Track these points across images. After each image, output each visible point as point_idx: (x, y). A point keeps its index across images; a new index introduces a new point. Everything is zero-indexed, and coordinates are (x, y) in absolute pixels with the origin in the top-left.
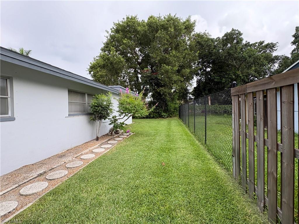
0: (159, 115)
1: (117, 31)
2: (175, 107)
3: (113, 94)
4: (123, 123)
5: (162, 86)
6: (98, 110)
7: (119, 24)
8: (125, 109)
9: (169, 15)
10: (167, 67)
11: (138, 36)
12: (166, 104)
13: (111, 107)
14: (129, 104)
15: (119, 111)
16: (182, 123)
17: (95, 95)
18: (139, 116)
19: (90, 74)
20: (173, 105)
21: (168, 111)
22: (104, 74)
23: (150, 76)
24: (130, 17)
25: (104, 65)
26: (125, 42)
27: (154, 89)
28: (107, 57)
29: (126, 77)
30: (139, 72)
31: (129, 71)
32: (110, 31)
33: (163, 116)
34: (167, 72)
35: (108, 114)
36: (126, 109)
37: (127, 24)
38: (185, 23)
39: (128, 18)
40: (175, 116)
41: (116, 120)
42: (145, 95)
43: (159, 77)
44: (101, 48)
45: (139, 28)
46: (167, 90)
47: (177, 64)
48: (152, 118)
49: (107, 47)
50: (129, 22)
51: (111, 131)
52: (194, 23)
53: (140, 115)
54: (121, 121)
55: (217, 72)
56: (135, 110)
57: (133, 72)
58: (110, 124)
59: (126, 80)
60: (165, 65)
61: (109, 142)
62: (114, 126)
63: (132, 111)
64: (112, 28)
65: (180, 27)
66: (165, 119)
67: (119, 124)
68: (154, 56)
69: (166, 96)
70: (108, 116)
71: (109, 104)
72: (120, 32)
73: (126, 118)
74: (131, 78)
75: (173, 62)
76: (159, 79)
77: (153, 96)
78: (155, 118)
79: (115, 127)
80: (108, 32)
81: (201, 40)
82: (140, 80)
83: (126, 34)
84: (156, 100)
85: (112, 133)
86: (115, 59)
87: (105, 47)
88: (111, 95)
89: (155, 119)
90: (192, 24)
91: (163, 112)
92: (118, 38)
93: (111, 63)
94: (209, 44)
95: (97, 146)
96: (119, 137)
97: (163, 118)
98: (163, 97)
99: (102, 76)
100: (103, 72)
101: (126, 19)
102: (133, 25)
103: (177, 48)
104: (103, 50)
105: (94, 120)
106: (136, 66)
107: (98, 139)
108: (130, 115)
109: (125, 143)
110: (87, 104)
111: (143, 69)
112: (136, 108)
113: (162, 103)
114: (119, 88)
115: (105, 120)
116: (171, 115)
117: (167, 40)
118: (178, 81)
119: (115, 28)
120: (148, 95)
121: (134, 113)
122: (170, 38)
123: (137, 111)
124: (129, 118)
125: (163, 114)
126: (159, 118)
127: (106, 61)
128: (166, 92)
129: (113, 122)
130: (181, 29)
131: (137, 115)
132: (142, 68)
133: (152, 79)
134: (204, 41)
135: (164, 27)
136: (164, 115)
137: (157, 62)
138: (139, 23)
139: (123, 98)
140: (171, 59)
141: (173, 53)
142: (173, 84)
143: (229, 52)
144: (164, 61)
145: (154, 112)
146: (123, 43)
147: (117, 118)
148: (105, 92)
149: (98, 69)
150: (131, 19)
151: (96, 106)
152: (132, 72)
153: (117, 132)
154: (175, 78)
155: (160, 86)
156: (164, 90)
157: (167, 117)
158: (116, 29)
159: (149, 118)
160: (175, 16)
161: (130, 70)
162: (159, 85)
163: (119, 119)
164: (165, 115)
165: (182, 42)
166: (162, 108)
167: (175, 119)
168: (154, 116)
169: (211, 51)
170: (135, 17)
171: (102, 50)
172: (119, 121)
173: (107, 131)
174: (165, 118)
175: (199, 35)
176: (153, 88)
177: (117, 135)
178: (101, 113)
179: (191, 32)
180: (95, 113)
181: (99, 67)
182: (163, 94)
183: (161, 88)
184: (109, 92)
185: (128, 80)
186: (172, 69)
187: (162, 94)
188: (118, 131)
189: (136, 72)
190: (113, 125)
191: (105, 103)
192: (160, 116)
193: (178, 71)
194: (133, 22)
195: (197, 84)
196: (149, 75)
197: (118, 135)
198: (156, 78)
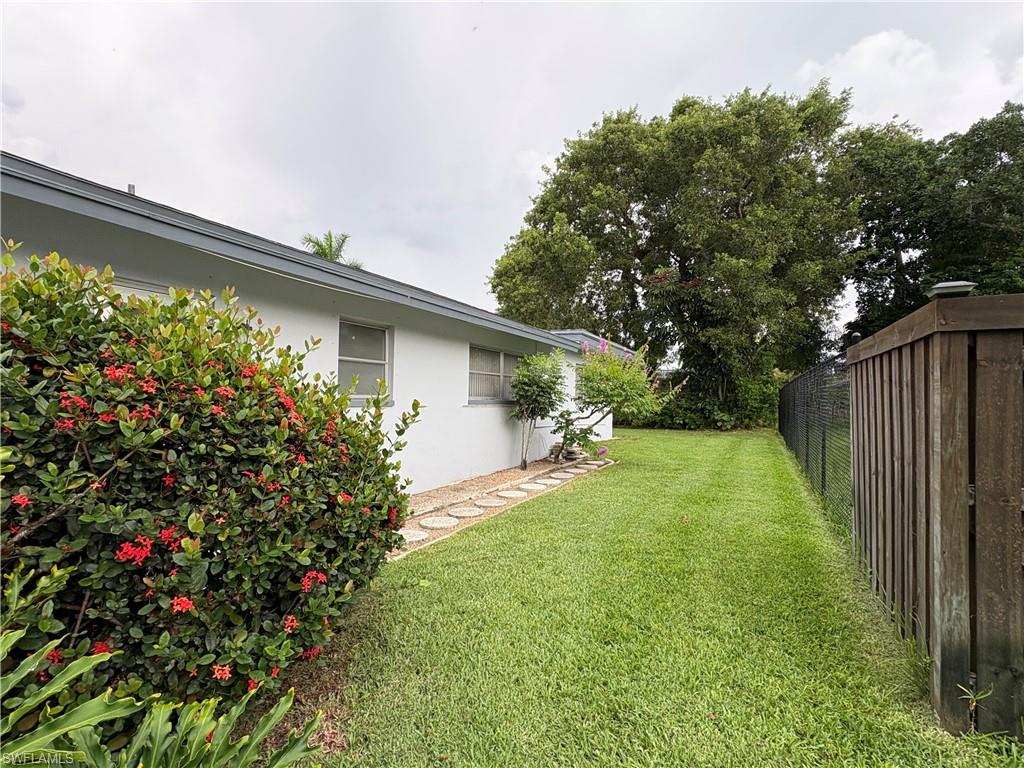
0: (705, 418)
1: (574, 163)
2: (764, 393)
3: (568, 352)
4: (589, 430)
5: (715, 324)
6: (529, 394)
7: (580, 143)
8: (593, 394)
9: (742, 92)
10: (735, 261)
11: (640, 171)
12: (731, 382)
13: (559, 387)
14: (607, 380)
15: (579, 398)
16: (783, 449)
17: (522, 357)
18: (633, 412)
19: (494, 292)
20: (755, 388)
21: (737, 406)
22: (533, 290)
23: (674, 294)
24: (615, 117)
25: (532, 264)
26: (596, 193)
27: (689, 334)
28: (544, 240)
29: (595, 297)
30: (640, 278)
31: (605, 278)
32: (554, 169)
33: (719, 424)
34: (732, 277)
35: (552, 404)
36: (600, 392)
37: (604, 139)
38: (803, 107)
39: (607, 121)
40: (764, 426)
41: (569, 423)
42: (657, 351)
43: (707, 294)
44: (525, 215)
45: (642, 148)
46: (732, 337)
47: (773, 249)
48: (678, 429)
49: (542, 212)
50: (612, 133)
51: (557, 451)
52: (845, 99)
53: (636, 411)
54: (584, 424)
55: (946, 266)
56: (621, 396)
57: (619, 279)
58: (554, 432)
59: (597, 305)
60: (726, 255)
61: (552, 475)
62: (565, 437)
63: (615, 399)
64: (560, 156)
65: (782, 127)
66: (726, 433)
67: (578, 432)
68: (690, 228)
69: (728, 355)
70: (552, 410)
71: (557, 377)
72: (584, 164)
73: (598, 415)
74: (612, 299)
75: (758, 241)
76: (705, 301)
77: (685, 355)
78: (690, 429)
79: (570, 439)
80: (548, 171)
81: (871, 154)
82: (641, 305)
83: (600, 170)
84: (695, 368)
85: (557, 457)
86: (567, 247)
87: (536, 210)
88: (562, 356)
89: (691, 432)
90: (833, 107)
91: (719, 409)
92: (577, 183)
93: (555, 259)
94: (904, 167)
95: (527, 478)
96: (576, 467)
97: (720, 428)
98: (719, 359)
99: (526, 298)
100: (532, 286)
101: (601, 124)
102: (624, 140)
103: (772, 192)
104: (532, 220)
105: (519, 416)
106: (629, 262)
107: (526, 466)
108: (607, 409)
109: (593, 480)
110: (502, 377)
111: (651, 272)
112: (624, 390)
113: (716, 380)
114: (579, 336)
115: (542, 418)
116: (747, 421)
117: (735, 174)
118: (776, 306)
119: (567, 153)
120: (669, 352)
121: (621, 404)
122: (746, 165)
123: (626, 400)
124: (604, 417)
125: (718, 415)
126: (702, 430)
127: (541, 253)
128: (728, 343)
129: (561, 428)
130: (787, 135)
131: (626, 409)
132: (648, 270)
133: (682, 301)
134: (886, 157)
135: (725, 137)
136: (723, 421)
137: (698, 246)
138: (643, 132)
139: (592, 364)
140: (748, 234)
141: (756, 215)
142: (754, 315)
143: (991, 193)
144: (723, 242)
145: (686, 409)
146: (592, 197)
147: (573, 417)
148: (547, 349)
149: (519, 277)
150: (618, 121)
151: (525, 384)
152: (615, 280)
153: (570, 456)
154: (763, 294)
155: (710, 321)
156: (724, 337)
157: (734, 427)
158: (572, 158)
159: (672, 428)
160: (764, 94)
161: (611, 274)
162: (703, 318)
163: (578, 418)
164: (725, 418)
165: (791, 171)
166: (718, 396)
167: (765, 434)
168: (687, 421)
169: (918, 189)
170: (631, 113)
171: (528, 219)
172: (579, 426)
173: (545, 453)
174: (727, 430)
175: (865, 136)
176: (686, 330)
177: (570, 463)
178: (536, 400)
179: (828, 132)
180: (522, 401)
181: (520, 270)
182: (719, 350)
183: (711, 331)
184: (556, 348)
185: (602, 307)
186: (750, 268)
187: (714, 347)
188: (573, 453)
189: (629, 280)
190: (562, 434)
191: (546, 377)
192: (709, 424)
193: (779, 271)
194: (622, 132)
195: (859, 312)
196: (670, 288)
197: (574, 462)
198: (697, 297)
